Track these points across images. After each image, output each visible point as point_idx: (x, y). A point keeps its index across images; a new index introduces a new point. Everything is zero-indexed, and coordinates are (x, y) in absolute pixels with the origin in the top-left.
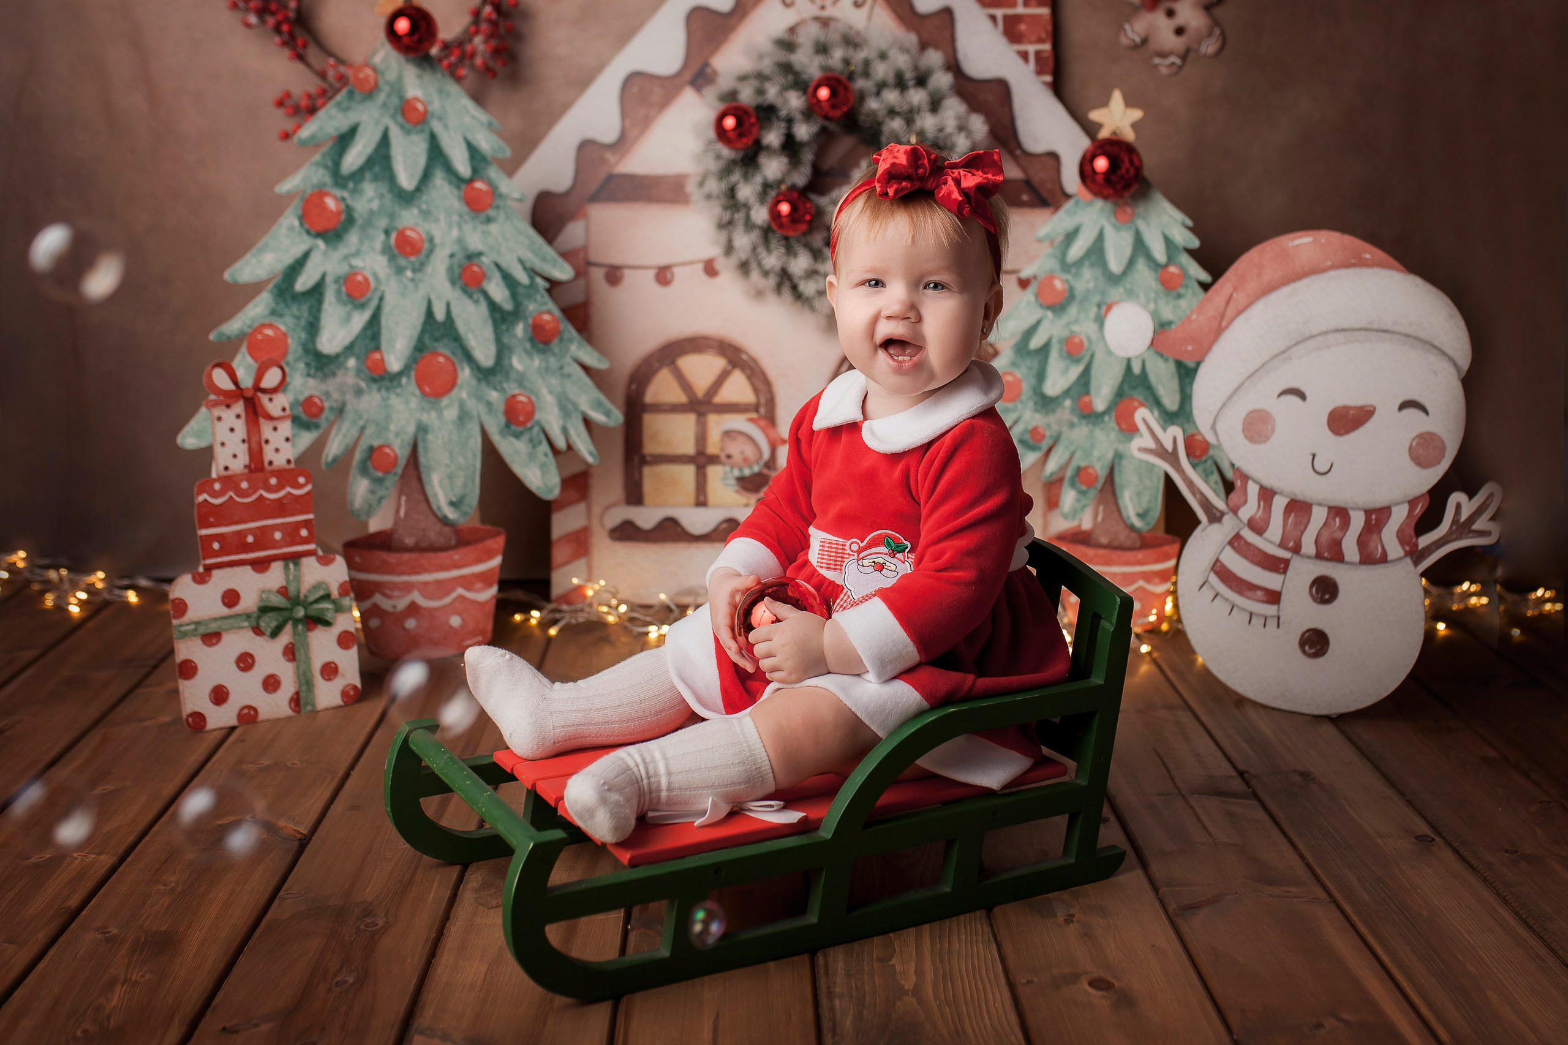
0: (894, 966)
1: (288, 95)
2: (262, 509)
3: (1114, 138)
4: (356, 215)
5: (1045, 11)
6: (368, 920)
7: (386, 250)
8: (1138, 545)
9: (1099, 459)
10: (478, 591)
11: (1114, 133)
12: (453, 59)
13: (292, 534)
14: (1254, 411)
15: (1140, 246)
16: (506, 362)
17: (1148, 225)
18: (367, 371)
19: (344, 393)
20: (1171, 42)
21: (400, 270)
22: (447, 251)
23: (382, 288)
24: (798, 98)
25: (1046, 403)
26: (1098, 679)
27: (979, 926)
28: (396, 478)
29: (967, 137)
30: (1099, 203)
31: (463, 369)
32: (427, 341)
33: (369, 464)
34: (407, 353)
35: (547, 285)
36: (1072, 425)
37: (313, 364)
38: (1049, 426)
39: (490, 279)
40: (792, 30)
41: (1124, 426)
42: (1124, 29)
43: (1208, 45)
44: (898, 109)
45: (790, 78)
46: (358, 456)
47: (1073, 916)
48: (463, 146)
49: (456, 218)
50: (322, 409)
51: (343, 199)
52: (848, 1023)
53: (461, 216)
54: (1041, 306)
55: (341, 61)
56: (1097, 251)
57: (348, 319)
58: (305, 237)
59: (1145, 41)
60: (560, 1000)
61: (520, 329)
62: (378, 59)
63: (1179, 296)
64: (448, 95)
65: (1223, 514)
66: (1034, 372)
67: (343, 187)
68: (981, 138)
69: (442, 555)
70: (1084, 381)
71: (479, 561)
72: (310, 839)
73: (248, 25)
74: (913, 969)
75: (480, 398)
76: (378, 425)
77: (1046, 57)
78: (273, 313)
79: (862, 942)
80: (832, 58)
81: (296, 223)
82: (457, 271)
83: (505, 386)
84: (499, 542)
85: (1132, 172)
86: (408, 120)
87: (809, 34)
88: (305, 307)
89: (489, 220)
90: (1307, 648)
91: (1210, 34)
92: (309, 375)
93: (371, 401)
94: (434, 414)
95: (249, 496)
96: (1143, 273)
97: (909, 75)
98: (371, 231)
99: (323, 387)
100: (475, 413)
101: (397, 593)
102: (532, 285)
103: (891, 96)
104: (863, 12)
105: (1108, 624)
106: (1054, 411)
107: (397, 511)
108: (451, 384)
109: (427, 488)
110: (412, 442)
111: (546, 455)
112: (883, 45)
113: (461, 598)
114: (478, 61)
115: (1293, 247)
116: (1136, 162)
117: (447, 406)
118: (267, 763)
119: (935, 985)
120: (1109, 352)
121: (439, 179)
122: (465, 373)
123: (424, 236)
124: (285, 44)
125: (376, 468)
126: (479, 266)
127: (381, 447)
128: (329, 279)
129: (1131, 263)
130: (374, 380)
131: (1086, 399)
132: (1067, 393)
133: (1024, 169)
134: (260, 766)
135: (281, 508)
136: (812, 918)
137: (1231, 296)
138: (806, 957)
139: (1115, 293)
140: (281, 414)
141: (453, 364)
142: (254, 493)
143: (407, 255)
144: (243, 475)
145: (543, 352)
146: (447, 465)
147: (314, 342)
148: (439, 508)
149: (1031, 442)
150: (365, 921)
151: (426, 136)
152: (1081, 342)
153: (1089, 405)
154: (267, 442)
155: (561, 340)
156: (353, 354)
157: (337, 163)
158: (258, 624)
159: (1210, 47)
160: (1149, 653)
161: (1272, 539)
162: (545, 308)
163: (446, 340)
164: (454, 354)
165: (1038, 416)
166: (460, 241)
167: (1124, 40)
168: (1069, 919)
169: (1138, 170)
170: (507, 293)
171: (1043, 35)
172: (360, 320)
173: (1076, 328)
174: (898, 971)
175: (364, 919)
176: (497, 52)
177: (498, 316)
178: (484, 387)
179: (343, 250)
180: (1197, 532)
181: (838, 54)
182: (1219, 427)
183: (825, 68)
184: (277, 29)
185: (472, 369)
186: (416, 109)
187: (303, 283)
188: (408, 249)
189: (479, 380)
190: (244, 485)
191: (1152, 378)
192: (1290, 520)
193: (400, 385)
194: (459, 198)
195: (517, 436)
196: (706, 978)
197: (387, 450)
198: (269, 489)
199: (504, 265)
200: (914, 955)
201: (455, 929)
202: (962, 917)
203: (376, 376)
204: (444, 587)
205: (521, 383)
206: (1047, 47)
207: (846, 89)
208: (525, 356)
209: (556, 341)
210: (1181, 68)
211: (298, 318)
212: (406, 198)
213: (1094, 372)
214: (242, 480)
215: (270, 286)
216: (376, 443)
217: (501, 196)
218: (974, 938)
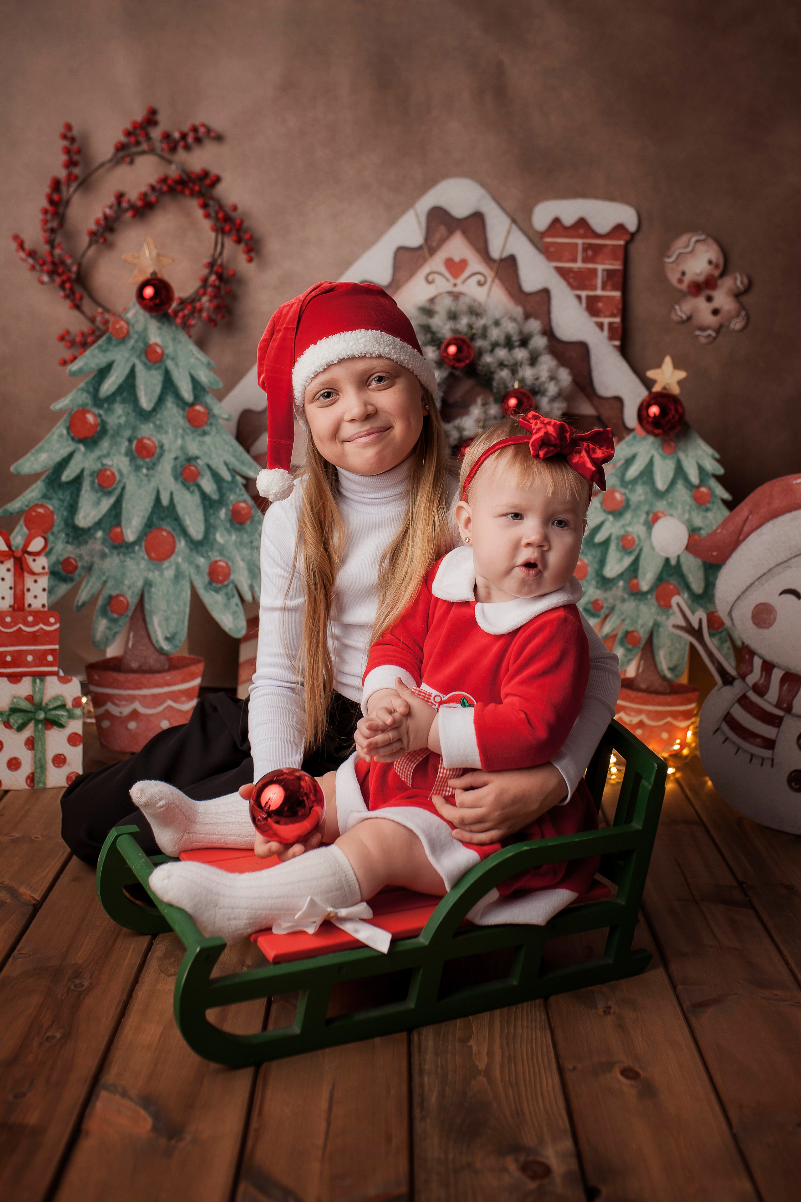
0: (471, 1047)
1: (68, 332)
2: (19, 637)
3: (664, 392)
4: (108, 427)
5: (617, 294)
6: (77, 981)
7: (129, 453)
8: (668, 691)
9: (642, 626)
10: (182, 703)
11: (665, 388)
12: (186, 312)
13: (40, 659)
14: (761, 604)
15: (680, 471)
16: (211, 536)
17: (687, 456)
18: (110, 541)
19: (92, 556)
20: (709, 319)
21: (138, 468)
22: (173, 455)
23: (124, 480)
24: (434, 352)
25: (605, 583)
26: (637, 825)
27: (538, 1014)
28: (128, 619)
29: (556, 384)
30: (651, 439)
31: (180, 541)
32: (155, 520)
33: (108, 607)
34: (140, 528)
35: (244, 482)
36: (623, 600)
37: (71, 534)
38: (606, 599)
39: (203, 476)
40: (432, 300)
41: (662, 603)
42: (675, 309)
43: (736, 323)
44: (506, 363)
45: (429, 336)
46: (100, 602)
47: (610, 1008)
48: (189, 379)
49: (180, 431)
50: (76, 568)
51: (100, 415)
52: (433, 1099)
53: (184, 430)
54: (605, 511)
55: (106, 310)
56: (648, 473)
57: (98, 503)
58: (70, 442)
59: (689, 318)
60: (213, 1066)
61: (223, 513)
62: (130, 315)
63: (707, 510)
64: (180, 342)
65: (734, 679)
66: (597, 559)
67: (100, 407)
68: (566, 386)
69: (158, 676)
70: (634, 569)
71: (184, 681)
72: (42, 904)
73: (42, 282)
74: (486, 1050)
75: (191, 563)
76: (116, 580)
77: (616, 327)
78: (45, 496)
79: (447, 1023)
80: (459, 323)
81: (65, 432)
82: (179, 470)
83: (210, 554)
84: (200, 668)
85: (677, 417)
86: (149, 360)
87: (444, 305)
88: (68, 493)
89: (205, 433)
90: (793, 784)
91: (738, 315)
92: (68, 542)
93: (112, 563)
94: (157, 573)
95: (11, 627)
96: (681, 492)
97: (515, 338)
98: (119, 439)
99: (78, 551)
100: (187, 573)
101: (123, 703)
102: (234, 481)
103: (502, 353)
104: (485, 289)
105: (647, 783)
106: (610, 589)
107: (127, 643)
108: (171, 552)
109: (149, 627)
110: (140, 593)
111: (237, 605)
112: (497, 315)
113: (170, 707)
114: (204, 314)
115: (796, 484)
116: (680, 410)
117: (167, 568)
118: (17, 836)
119: (502, 1066)
120: (653, 549)
121: (170, 403)
122: (181, 544)
123: (157, 444)
124: (67, 297)
125: (112, 611)
126: (195, 467)
127: (117, 596)
128: (86, 473)
129: (673, 483)
130: (115, 547)
131: (635, 581)
132: (621, 576)
133: (596, 408)
134: (12, 838)
135: (34, 638)
136: (411, 1004)
137: (748, 517)
138: (404, 1035)
139: (660, 505)
140: (41, 571)
141: (173, 537)
142: (15, 626)
143: (143, 458)
144: (8, 612)
145: (238, 530)
146: (166, 611)
147: (73, 519)
148: (157, 641)
149: (593, 611)
150: (74, 982)
151: (162, 371)
152: (633, 539)
153: (637, 586)
154: (28, 590)
155: (252, 521)
156: (100, 528)
157: (97, 390)
158: (8, 720)
159: (737, 325)
160: (674, 774)
161: (771, 700)
162: (242, 498)
163: (168, 520)
164: (174, 529)
165: (598, 592)
166: (183, 448)
167: (674, 317)
168: (607, 1011)
169: (682, 416)
170: (214, 487)
171: (615, 311)
172: (107, 503)
173: (630, 529)
174: (474, 1052)
175: (74, 980)
176: (218, 308)
177: (207, 503)
178: (195, 554)
179: (97, 453)
180: (714, 691)
181: (464, 321)
182: (735, 614)
183: (455, 331)
184: (62, 286)
185: (186, 541)
186: (156, 352)
187: (67, 475)
188: (145, 453)
189: (191, 549)
190: (8, 619)
191: (685, 568)
192: (785, 687)
193: (134, 552)
194: (184, 417)
195: (217, 591)
196: (327, 1050)
197: (122, 599)
198: (27, 624)
199: (214, 466)
200: (487, 1038)
201: (141, 994)
202: (525, 1004)
203: (116, 544)
204: (158, 699)
205: (221, 553)
206: (617, 320)
207: (469, 347)
208: (225, 533)
209: (248, 523)
210: (715, 338)
211: (62, 501)
212: (145, 416)
213: (642, 562)
214: (7, 616)
215: (43, 477)
216: (114, 593)
217: (214, 416)
218: (534, 1024)
